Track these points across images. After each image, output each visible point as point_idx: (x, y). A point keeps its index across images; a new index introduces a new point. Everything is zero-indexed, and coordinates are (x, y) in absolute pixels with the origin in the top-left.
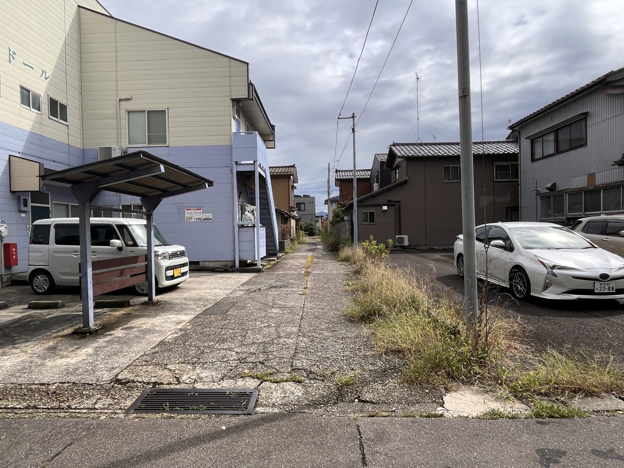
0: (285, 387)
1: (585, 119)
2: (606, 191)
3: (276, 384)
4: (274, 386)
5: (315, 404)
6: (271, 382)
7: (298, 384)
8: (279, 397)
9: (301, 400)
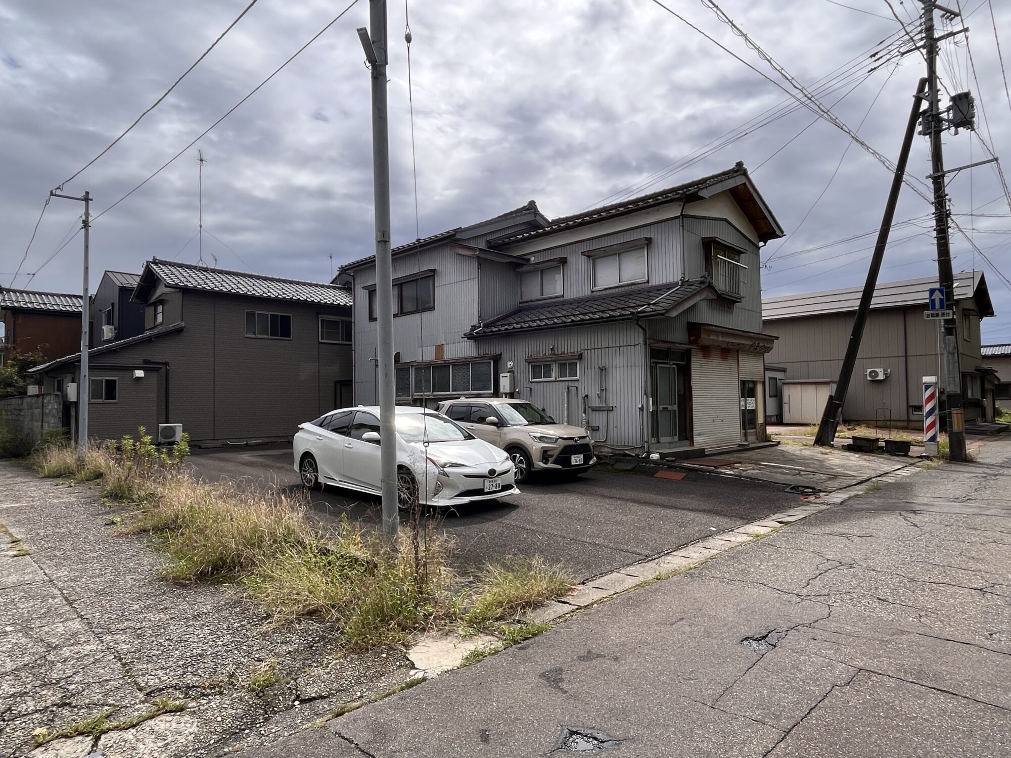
0: (156, 728)
1: (433, 276)
2: (455, 367)
3: (133, 731)
4: (129, 735)
5: (232, 735)
6: (121, 730)
7: (179, 713)
8: (156, 748)
9: (202, 737)
